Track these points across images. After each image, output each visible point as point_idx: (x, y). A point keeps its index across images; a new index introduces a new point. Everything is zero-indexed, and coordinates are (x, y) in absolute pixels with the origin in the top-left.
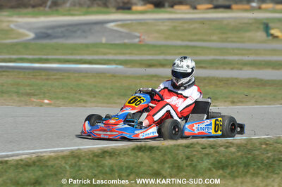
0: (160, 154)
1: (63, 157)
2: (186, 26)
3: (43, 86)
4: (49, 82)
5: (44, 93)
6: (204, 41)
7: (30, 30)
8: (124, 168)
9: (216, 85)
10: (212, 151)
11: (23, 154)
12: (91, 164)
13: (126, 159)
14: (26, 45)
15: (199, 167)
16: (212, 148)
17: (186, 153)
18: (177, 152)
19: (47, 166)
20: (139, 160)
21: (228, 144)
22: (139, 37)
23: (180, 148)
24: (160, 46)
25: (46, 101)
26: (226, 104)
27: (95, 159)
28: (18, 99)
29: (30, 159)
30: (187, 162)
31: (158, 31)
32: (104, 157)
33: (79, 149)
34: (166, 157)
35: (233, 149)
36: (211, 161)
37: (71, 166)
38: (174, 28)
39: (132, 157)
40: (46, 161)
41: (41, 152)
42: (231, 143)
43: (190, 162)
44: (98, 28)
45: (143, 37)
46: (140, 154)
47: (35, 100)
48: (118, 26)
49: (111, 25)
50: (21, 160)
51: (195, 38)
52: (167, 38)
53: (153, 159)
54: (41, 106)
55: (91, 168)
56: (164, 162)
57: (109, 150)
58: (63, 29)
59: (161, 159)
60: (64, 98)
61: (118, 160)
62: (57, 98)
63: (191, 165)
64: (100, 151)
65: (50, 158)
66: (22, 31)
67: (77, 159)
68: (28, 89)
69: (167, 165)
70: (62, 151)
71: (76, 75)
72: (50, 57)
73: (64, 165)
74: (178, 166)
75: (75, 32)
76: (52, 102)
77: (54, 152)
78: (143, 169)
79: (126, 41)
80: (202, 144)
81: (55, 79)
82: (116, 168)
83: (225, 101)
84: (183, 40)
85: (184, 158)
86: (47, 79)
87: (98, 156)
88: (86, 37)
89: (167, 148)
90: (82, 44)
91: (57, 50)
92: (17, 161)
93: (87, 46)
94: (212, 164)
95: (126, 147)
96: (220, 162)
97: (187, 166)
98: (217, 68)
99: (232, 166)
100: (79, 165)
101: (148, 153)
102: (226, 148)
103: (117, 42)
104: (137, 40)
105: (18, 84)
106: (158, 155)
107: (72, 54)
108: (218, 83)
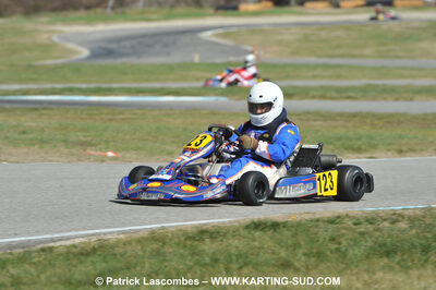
0: (289, 234)
1: (140, 241)
2: (323, 34)
3: (105, 130)
4: (114, 124)
5: (107, 142)
7: (81, 44)
8: (234, 257)
9: (373, 125)
10: (370, 227)
11: (77, 237)
12: (182, 251)
13: (237, 243)
14: (77, 68)
15: (351, 253)
16: (371, 223)
17: (330, 232)
18: (316, 230)
19: (115, 255)
20: (257, 244)
21: (394, 217)
23: (321, 224)
24: (285, 66)
25: (110, 154)
26: (390, 154)
27: (189, 243)
28: (66, 151)
29: (88, 244)
30: (332, 246)
31: (280, 43)
32: (202, 240)
33: (163, 228)
34: (299, 238)
35: (403, 225)
36: (370, 244)
37: (151, 255)
38: (306, 38)
39: (246, 240)
40: (112, 247)
41: (105, 234)
42: (400, 215)
43: (336, 246)
44: (186, 38)
46: (258, 234)
47: (92, 152)
48: (218, 35)
49: (207, 35)
50: (74, 246)
52: (294, 53)
54: (103, 161)
55: (182, 256)
57: (210, 228)
58: (133, 42)
60: (137, 149)
61: (224, 244)
62: (127, 149)
63: (337, 250)
64: (195, 231)
65: (118, 241)
66: (70, 46)
67: (160, 244)
68: (81, 136)
70: (137, 231)
71: (156, 112)
72: (114, 85)
73: (141, 253)
75: (151, 46)
76: (120, 155)
77: (124, 233)
79: (231, 59)
80: (354, 217)
81: (124, 119)
82: (221, 257)
83: (388, 150)
84: (319, 56)
85: (327, 239)
86: (111, 120)
87: (192, 238)
88: (168, 54)
89: (300, 224)
90: (163, 65)
91: (125, 74)
92: (68, 247)
93: (171, 68)
95: (236, 224)
97: (332, 252)
98: (374, 99)
100: (164, 253)
101: (270, 233)
102: (393, 223)
103: (218, 61)
105: (66, 128)
107: (148, 80)
108: (376, 122)
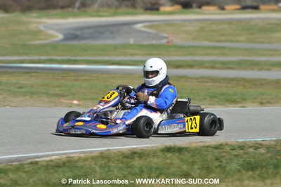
0: (189, 155)
1: (93, 158)
2: (214, 27)
3: (72, 86)
4: (79, 83)
5: (74, 94)
6: (233, 41)
7: (58, 31)
8: (154, 170)
9: (244, 86)
10: (241, 152)
12: (121, 165)
13: (156, 160)
14: (54, 47)
15: (228, 168)
16: (242, 149)
17: (216, 154)
18: (206, 153)
20: (168, 161)
21: (257, 145)
22: (167, 38)
23: (210, 149)
24: (188, 47)
25: (75, 102)
26: (255, 104)
27: (125, 160)
28: (47, 100)
29: (60, 160)
30: (216, 164)
31: (186, 32)
32: (133, 158)
33: (108, 150)
34: (195, 158)
35: (262, 151)
36: (241, 162)
37: (101, 167)
38: (202, 29)
39: (161, 158)
40: (76, 162)
42: (260, 144)
43: (219, 163)
44: (125, 28)
45: (170, 38)
46: (169, 155)
48: (146, 26)
49: (139, 26)
50: (51, 161)
51: (222, 38)
52: (194, 39)
53: (182, 160)
54: (71, 106)
55: (121, 169)
56: (193, 163)
57: (139, 151)
58: (91, 30)
59: (191, 160)
61: (148, 161)
62: (86, 99)
63: (220, 166)
64: (129, 152)
65: (80, 159)
66: (51, 32)
67: (107, 160)
68: (57, 91)
69: (196, 167)
70: (91, 152)
71: (104, 76)
73: (94, 166)
74: (208, 167)
75: (103, 33)
76: (81, 103)
77: (84, 153)
78: (172, 170)
79: (154, 42)
80: (231, 145)
81: (84, 80)
82: (145, 169)
83: (254, 102)
84: (210, 41)
85: (214, 158)
86: (76, 80)
87: (127, 157)
88: (114, 38)
89: (196, 149)
90: (110, 45)
91: (85, 50)
92: (47, 161)
93: (115, 47)
94: (241, 165)
95: (155, 148)
96: (249, 163)
97: (216, 167)
98: (245, 69)
99: (262, 167)
100: (109, 166)
101: (177, 154)
102: (255, 149)
103: (146, 43)
104: (164, 41)
105: (47, 85)
106: (187, 156)
107: (100, 55)
108: (246, 84)
